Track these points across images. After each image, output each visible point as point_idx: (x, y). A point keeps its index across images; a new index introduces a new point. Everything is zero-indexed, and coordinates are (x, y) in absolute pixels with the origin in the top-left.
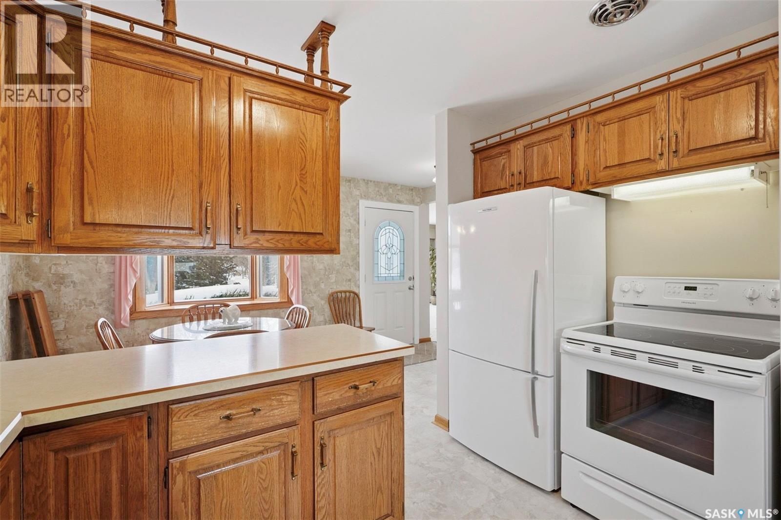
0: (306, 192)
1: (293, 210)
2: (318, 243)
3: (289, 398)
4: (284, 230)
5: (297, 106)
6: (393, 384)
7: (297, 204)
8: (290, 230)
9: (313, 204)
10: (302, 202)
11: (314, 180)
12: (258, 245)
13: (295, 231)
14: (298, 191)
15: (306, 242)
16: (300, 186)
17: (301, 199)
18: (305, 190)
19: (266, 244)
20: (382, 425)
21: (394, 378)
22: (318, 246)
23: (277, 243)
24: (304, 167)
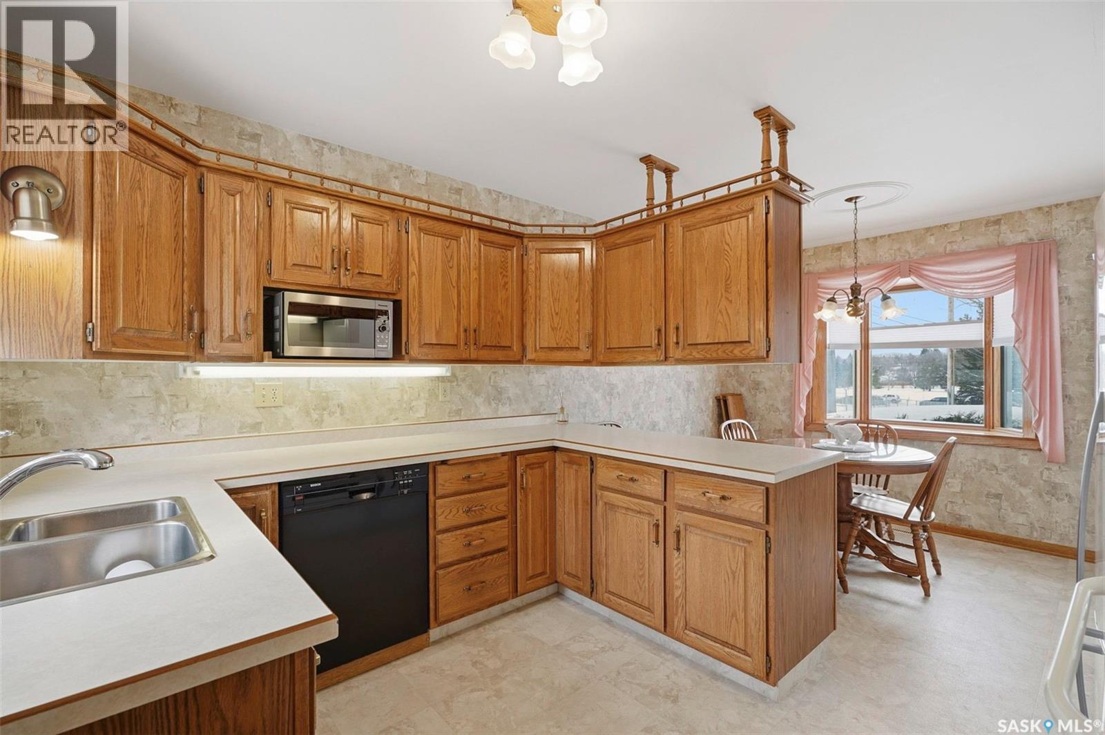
0: (731, 302)
1: (719, 321)
2: (743, 352)
3: (655, 481)
4: (711, 342)
5: (717, 221)
6: (753, 509)
7: (722, 315)
8: (717, 341)
9: (738, 312)
10: (727, 313)
11: (739, 287)
12: (691, 357)
13: (721, 341)
14: (724, 303)
15: (732, 352)
16: (726, 297)
17: (726, 310)
18: (730, 299)
19: (697, 356)
20: (737, 550)
21: (754, 503)
22: (744, 354)
23: (706, 354)
24: (729, 278)
